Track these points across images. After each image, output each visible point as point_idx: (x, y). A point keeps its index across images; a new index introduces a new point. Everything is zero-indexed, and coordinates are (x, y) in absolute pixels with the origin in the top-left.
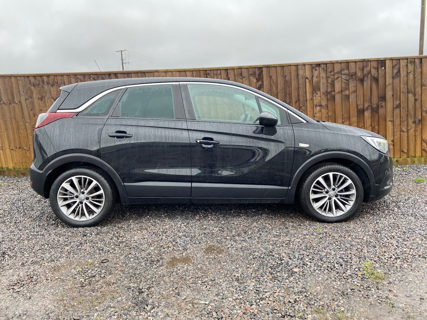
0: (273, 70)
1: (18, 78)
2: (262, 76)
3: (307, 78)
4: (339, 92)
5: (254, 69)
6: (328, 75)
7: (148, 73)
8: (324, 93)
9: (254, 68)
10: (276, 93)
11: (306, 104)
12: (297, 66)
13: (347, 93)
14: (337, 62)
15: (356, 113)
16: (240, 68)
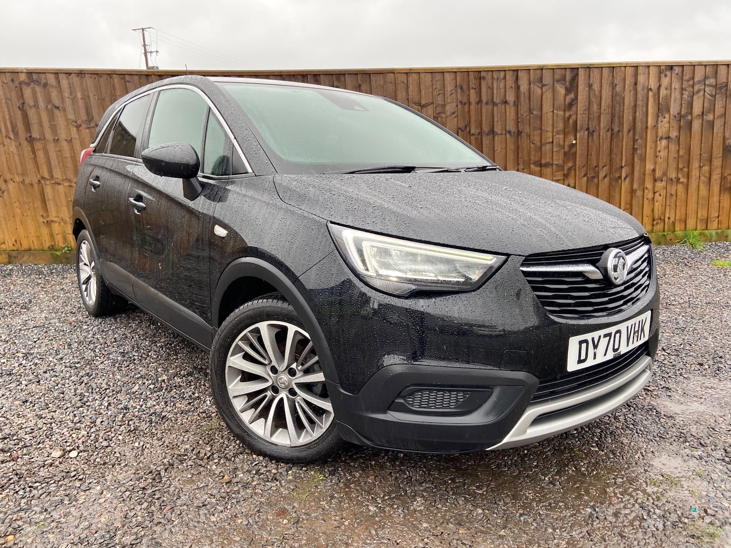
0: (595, 73)
1: (127, 77)
2: (575, 85)
3: (651, 89)
4: (698, 115)
5: (563, 71)
6: (684, 86)
7: (375, 75)
8: (675, 117)
9: (564, 68)
10: (597, 114)
11: (644, 135)
12: (636, 67)
13: (710, 117)
14: (700, 64)
15: (721, 152)
16: (541, 69)
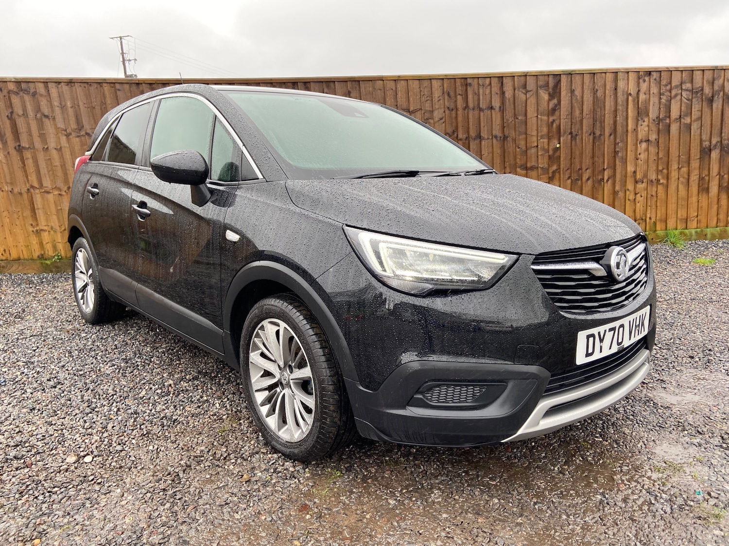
0: (577, 80)
2: (558, 90)
3: (630, 94)
4: (677, 119)
5: (546, 78)
6: (662, 91)
8: (654, 120)
9: (548, 75)
10: (580, 119)
11: (625, 138)
12: (616, 73)
13: (687, 120)
14: (677, 70)
15: (699, 154)
16: (525, 75)
